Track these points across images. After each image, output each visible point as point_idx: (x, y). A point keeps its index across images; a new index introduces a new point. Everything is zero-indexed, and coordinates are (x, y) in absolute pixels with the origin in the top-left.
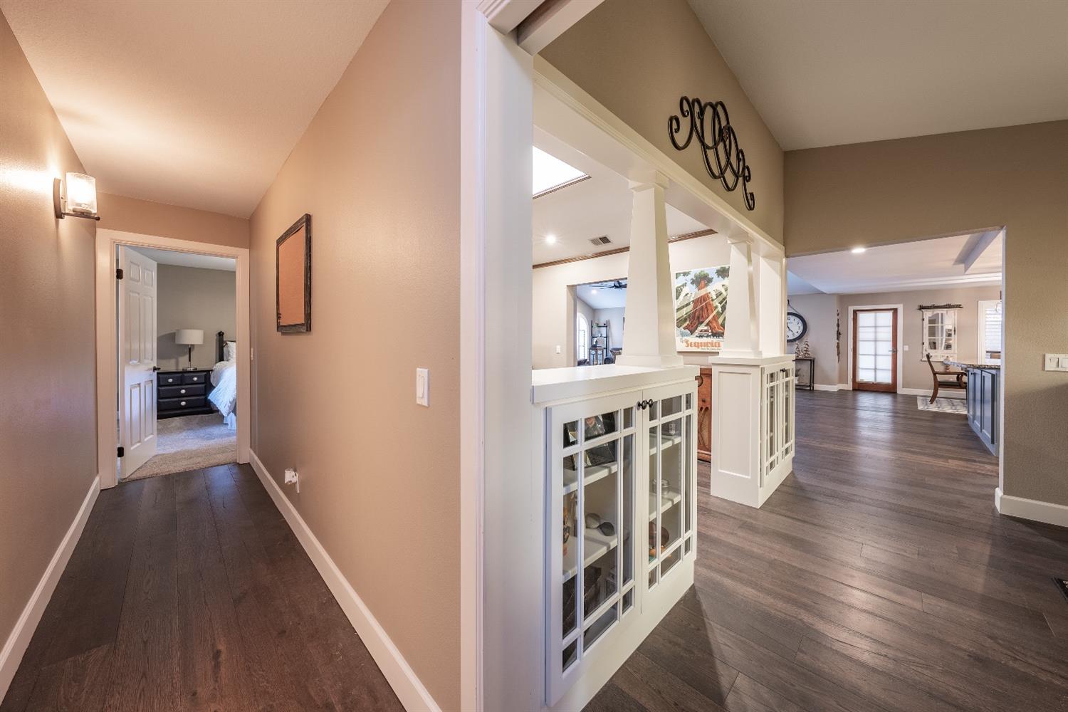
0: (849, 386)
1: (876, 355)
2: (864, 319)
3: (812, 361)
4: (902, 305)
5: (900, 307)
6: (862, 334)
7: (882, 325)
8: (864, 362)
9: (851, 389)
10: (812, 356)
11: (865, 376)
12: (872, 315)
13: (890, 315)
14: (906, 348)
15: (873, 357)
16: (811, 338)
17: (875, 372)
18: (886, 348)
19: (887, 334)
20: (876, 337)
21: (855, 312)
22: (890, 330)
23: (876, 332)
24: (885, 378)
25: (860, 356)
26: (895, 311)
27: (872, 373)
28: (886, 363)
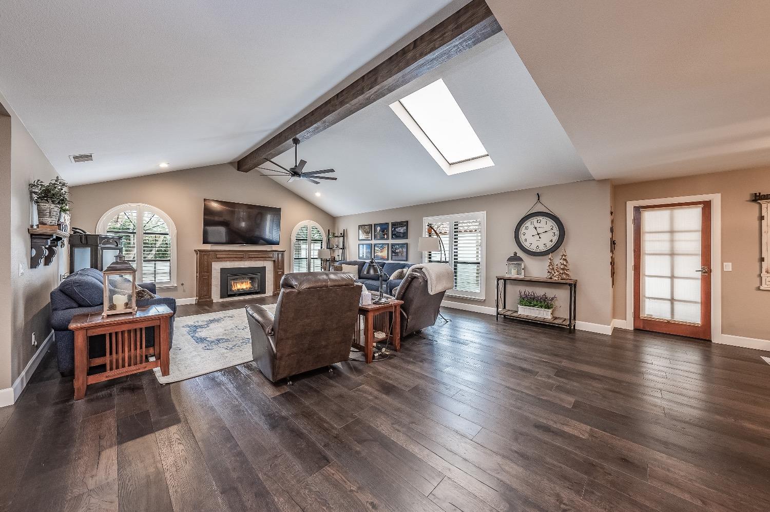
0: (628, 324)
1: (672, 277)
2: (653, 220)
3: (573, 287)
4: (719, 195)
5: (716, 200)
6: (650, 244)
7: (683, 229)
8: (654, 287)
9: (633, 329)
10: (573, 277)
11: (654, 310)
12: (665, 214)
13: (697, 212)
14: (728, 267)
15: (669, 280)
16: (571, 249)
17: (672, 304)
18: (691, 266)
19: (691, 243)
20: (672, 248)
21: (638, 210)
22: (698, 236)
23: (672, 241)
24: (690, 314)
25: (647, 278)
26: (707, 206)
27: (667, 305)
28: (691, 290)
